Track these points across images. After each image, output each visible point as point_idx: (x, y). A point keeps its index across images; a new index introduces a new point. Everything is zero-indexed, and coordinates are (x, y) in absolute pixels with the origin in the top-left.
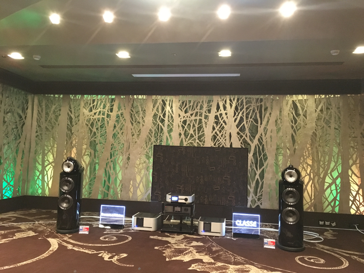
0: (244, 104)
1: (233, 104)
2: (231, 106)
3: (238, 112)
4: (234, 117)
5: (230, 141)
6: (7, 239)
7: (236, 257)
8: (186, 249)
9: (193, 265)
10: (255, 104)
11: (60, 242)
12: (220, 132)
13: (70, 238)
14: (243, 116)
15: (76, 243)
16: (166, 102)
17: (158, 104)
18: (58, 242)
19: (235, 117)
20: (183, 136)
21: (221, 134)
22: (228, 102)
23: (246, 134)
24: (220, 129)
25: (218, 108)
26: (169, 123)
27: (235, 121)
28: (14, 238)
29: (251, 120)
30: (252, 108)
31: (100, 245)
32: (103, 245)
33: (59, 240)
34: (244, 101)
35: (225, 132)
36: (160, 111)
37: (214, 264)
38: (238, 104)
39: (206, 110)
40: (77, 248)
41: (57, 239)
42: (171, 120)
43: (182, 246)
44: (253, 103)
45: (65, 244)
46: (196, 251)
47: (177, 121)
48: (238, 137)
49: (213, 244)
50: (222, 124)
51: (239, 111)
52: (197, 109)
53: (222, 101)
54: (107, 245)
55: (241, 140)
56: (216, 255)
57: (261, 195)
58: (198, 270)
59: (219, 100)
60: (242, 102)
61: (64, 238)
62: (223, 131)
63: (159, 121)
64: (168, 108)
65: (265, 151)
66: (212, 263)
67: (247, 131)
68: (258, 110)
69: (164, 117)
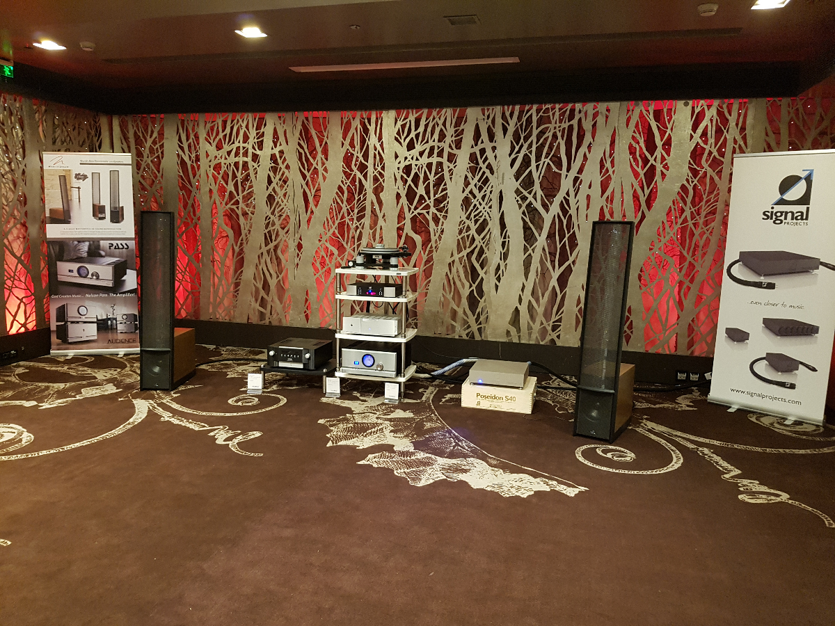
0: (534, 124)
1: (509, 125)
2: (505, 130)
3: (520, 144)
4: (510, 155)
5: (500, 209)
6: (65, 400)
7: (460, 443)
8: (374, 425)
9: (370, 456)
10: (558, 124)
11: (154, 407)
12: (480, 189)
13: (174, 400)
14: (531, 152)
15: (180, 409)
16: (369, 127)
17: (352, 130)
18: (149, 408)
19: (513, 156)
20: (404, 200)
21: (482, 193)
22: (499, 121)
23: (535, 194)
24: (480, 184)
25: (477, 135)
26: (375, 173)
27: (512, 165)
28: (78, 397)
29: (548, 160)
30: (551, 134)
31: (222, 414)
32: (228, 415)
33: (152, 402)
34: (535, 119)
35: (489, 189)
36: (358, 147)
37: (413, 453)
38: (521, 125)
39: (452, 141)
40: (178, 419)
41: (151, 401)
42: (380, 167)
43: (372, 419)
44: (553, 122)
45: (160, 411)
46: (393, 428)
47: (393, 168)
48: (517, 201)
49: (433, 415)
50: (484, 173)
51: (522, 140)
52: (433, 139)
53: (486, 120)
54: (235, 414)
55: (524, 208)
56: (425, 437)
57: (560, 320)
58: (375, 465)
59: (479, 118)
60: (529, 121)
61: (163, 399)
62: (485, 188)
63: (355, 169)
64: (373, 140)
65: (573, 228)
66: (408, 452)
67: (537, 187)
68: (563, 139)
69: (366, 160)
